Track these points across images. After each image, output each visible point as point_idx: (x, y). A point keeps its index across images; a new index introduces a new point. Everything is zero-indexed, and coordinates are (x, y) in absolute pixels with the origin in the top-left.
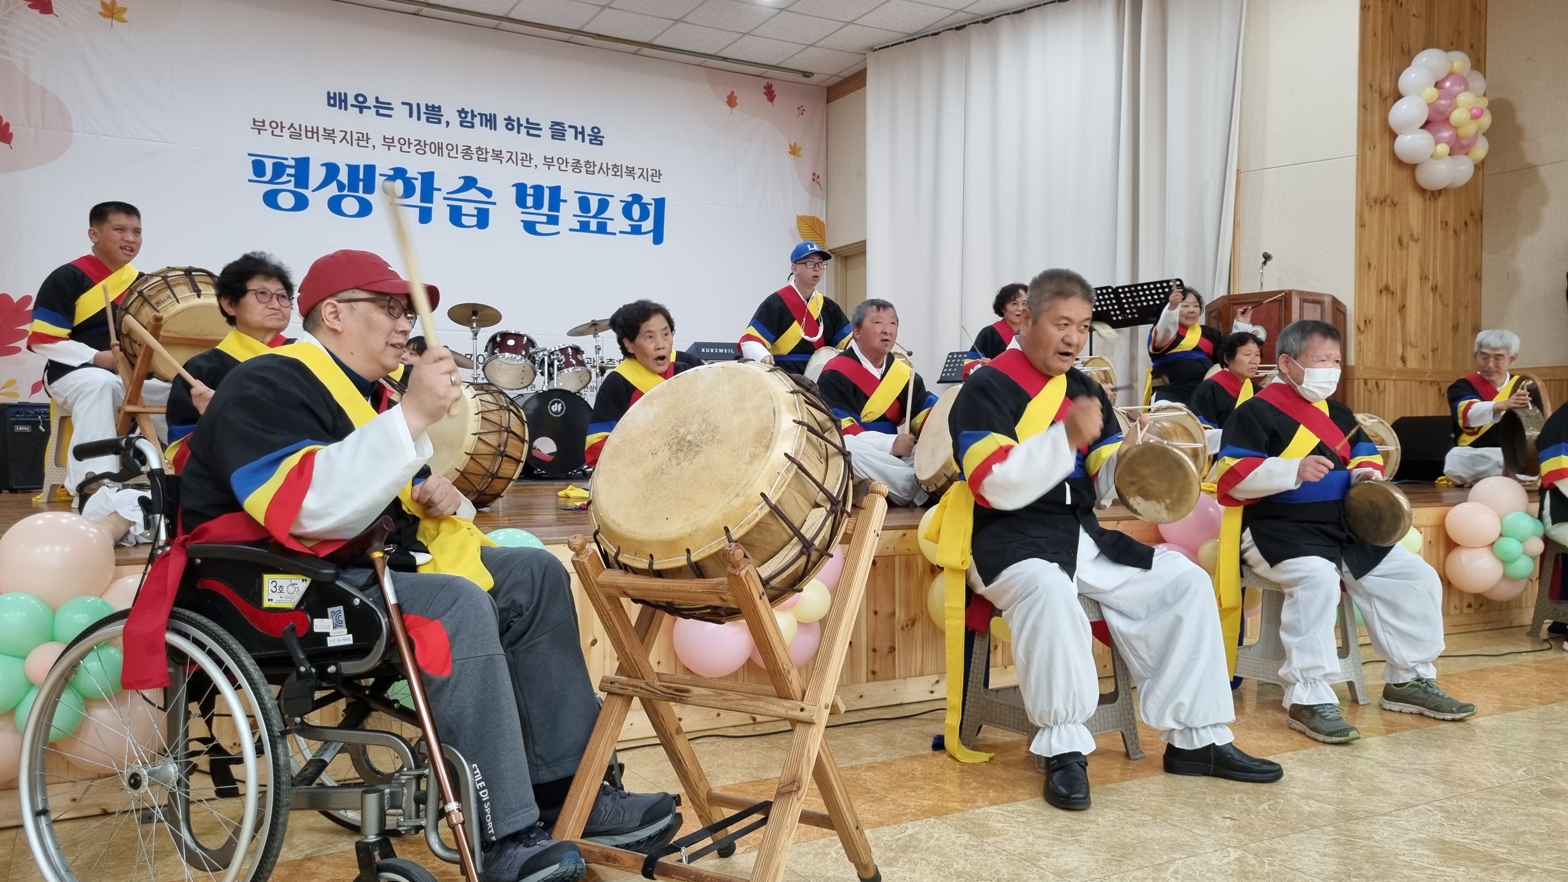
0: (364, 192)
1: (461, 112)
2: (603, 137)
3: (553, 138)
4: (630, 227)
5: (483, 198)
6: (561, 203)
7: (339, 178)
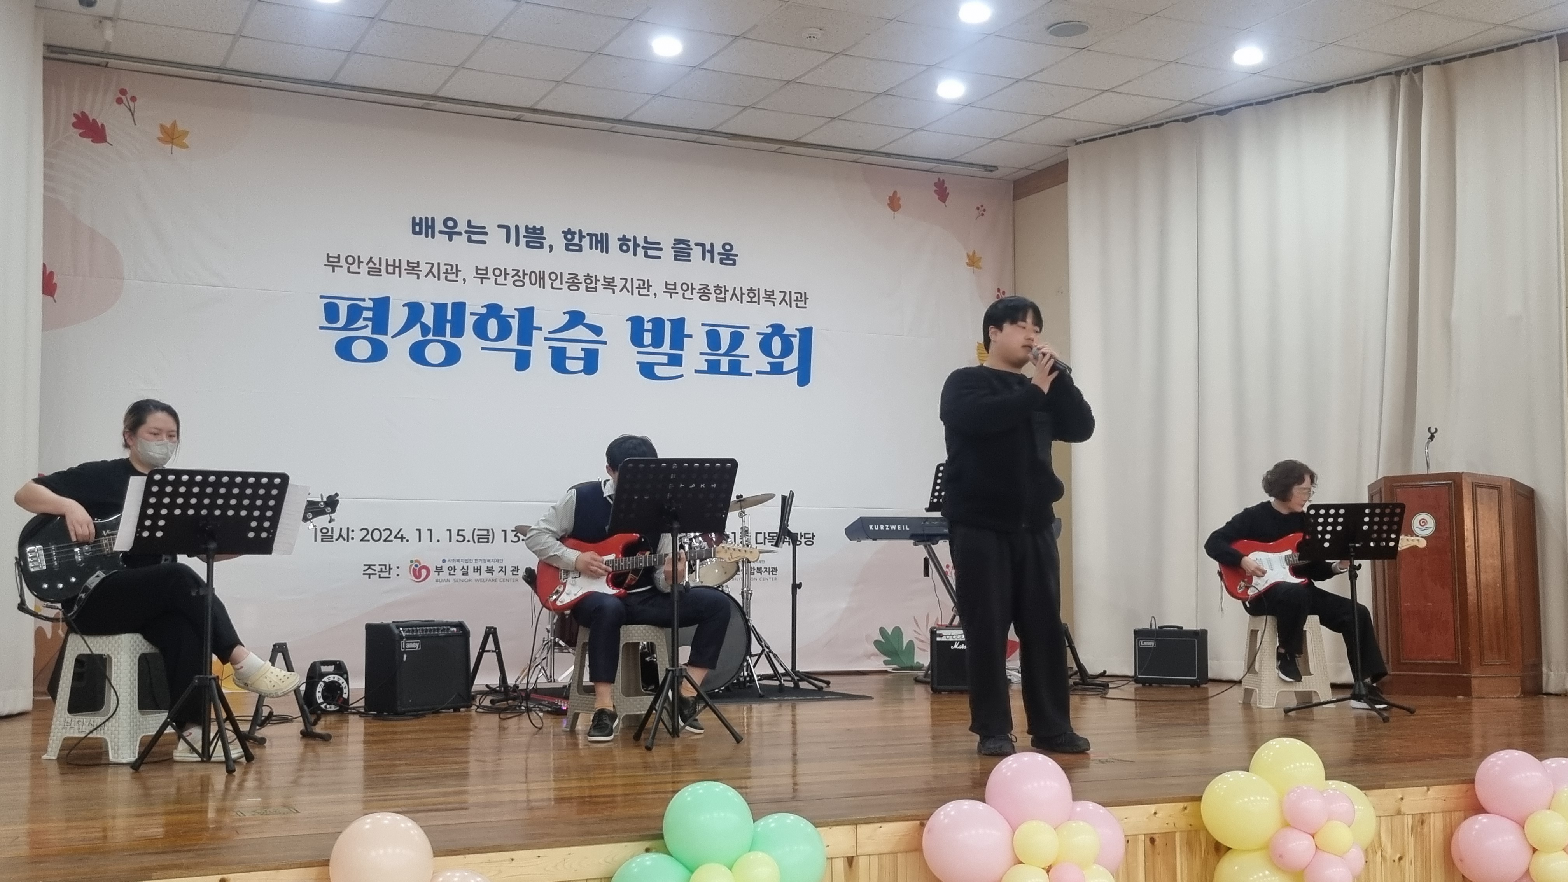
0: (451, 336)
1: (568, 233)
2: (736, 255)
3: (676, 259)
4: (769, 366)
5: (590, 336)
6: (685, 339)
7: (423, 320)
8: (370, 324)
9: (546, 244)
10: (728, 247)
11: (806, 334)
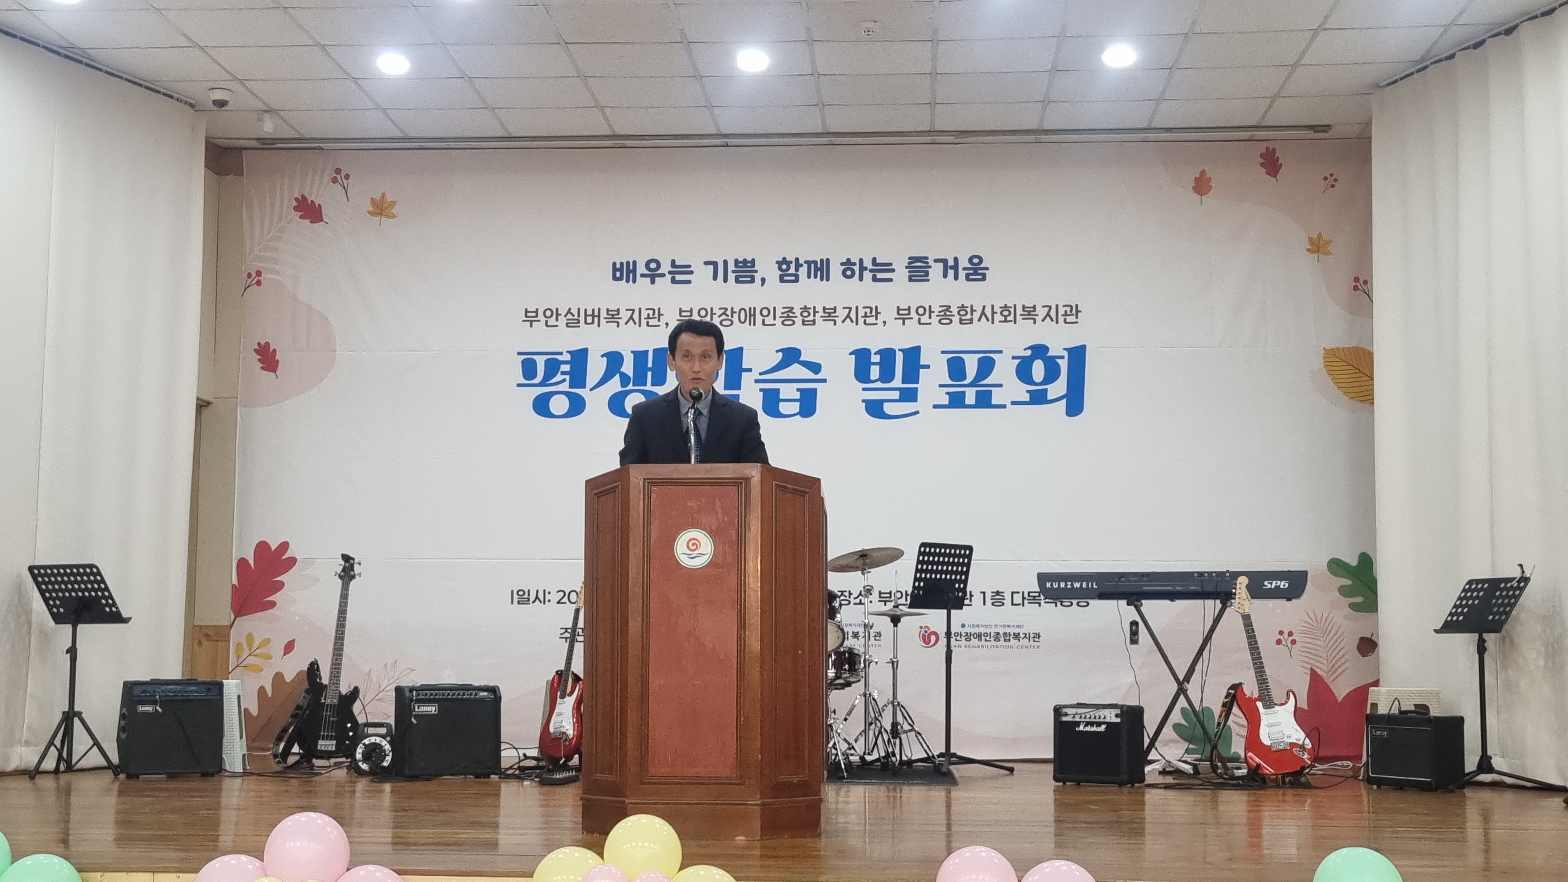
0: (653, 385)
1: (783, 263)
2: (987, 269)
3: (911, 279)
4: (1028, 395)
5: (809, 374)
6: (921, 370)
7: (622, 370)
8: (567, 377)
9: (758, 277)
10: (976, 261)
11: (1077, 355)
